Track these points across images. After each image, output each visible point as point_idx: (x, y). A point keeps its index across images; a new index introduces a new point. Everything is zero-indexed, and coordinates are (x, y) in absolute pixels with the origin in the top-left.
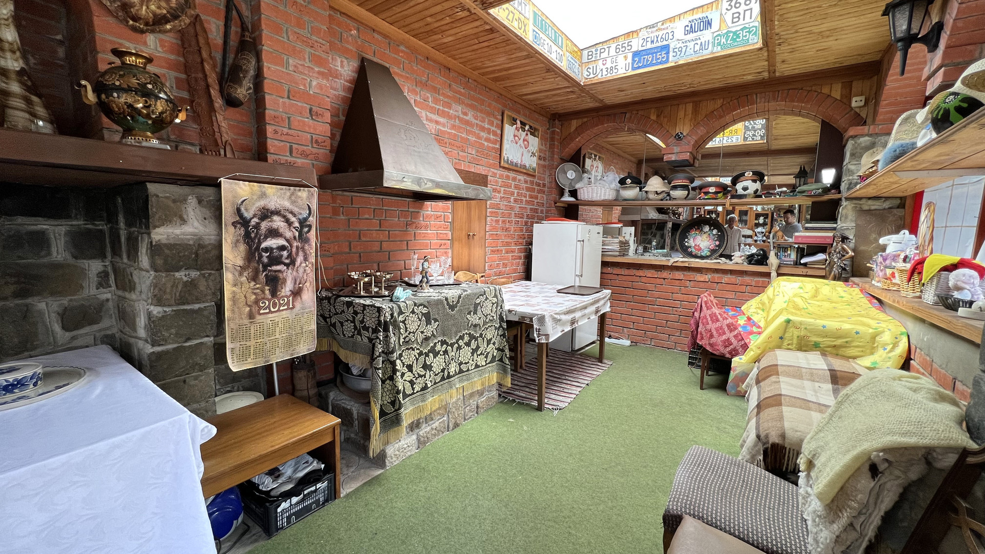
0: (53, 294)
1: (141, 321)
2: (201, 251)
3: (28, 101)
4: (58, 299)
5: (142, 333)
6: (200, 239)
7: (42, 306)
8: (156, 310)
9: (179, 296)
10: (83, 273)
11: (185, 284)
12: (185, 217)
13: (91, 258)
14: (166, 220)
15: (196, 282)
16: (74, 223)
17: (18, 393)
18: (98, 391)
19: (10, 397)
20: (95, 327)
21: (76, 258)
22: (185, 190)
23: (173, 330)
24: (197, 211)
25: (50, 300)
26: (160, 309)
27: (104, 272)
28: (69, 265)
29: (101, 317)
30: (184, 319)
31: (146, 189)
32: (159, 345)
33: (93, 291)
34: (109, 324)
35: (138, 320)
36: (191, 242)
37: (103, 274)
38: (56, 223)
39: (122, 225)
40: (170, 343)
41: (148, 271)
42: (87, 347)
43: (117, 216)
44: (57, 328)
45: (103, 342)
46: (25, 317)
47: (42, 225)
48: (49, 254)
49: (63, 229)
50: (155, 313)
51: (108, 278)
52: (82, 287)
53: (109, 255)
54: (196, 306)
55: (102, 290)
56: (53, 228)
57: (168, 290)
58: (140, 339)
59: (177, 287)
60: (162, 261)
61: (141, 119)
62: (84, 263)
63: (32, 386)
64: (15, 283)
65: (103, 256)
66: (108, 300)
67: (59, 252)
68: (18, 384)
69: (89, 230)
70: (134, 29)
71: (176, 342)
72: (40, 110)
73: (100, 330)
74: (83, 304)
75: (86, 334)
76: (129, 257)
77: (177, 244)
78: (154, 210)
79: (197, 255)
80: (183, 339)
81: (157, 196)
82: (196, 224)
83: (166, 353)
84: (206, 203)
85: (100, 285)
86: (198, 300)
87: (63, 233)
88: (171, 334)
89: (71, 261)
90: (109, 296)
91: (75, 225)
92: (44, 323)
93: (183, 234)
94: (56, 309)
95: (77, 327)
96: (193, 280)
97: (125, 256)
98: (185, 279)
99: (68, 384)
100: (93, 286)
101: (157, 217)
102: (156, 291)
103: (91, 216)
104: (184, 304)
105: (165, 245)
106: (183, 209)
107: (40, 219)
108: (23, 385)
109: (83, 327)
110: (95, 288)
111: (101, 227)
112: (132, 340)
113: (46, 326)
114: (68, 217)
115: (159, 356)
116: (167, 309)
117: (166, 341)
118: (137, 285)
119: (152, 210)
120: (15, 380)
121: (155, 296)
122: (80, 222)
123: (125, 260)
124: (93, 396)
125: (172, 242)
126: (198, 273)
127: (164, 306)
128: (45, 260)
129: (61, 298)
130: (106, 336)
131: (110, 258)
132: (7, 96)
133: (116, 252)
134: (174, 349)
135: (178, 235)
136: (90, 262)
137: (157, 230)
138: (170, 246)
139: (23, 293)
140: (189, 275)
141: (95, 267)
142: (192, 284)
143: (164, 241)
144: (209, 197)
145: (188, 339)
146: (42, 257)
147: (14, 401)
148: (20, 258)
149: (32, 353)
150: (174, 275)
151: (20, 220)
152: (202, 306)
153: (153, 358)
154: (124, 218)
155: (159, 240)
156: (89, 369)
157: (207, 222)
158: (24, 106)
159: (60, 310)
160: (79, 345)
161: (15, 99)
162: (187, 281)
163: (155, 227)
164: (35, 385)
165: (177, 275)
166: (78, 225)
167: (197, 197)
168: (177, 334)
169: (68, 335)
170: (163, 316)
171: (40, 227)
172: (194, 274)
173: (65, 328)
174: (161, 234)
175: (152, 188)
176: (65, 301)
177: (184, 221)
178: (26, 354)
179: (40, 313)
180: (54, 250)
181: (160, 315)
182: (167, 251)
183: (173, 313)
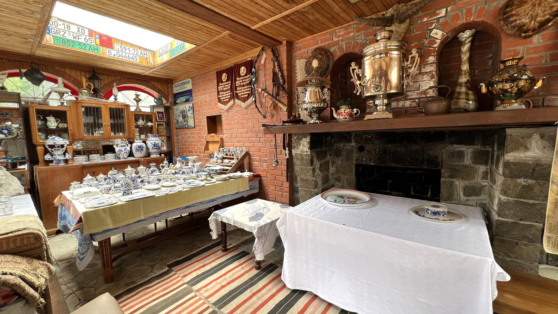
0: (463, 178)
1: (496, 201)
2: (537, 168)
3: (467, 94)
4: (464, 181)
5: (495, 207)
6: (538, 160)
7: (457, 183)
8: (503, 198)
9: (518, 192)
10: (476, 171)
11: (523, 187)
12: (529, 147)
13: (480, 164)
14: (516, 149)
15: (532, 187)
16: (476, 147)
17: (437, 217)
18: (462, 228)
19: (434, 217)
20: (478, 198)
21: (474, 163)
22: (531, 130)
23: (512, 211)
24: (539, 143)
25: (461, 181)
26: (506, 198)
27: (486, 171)
28: (470, 167)
29: (481, 194)
30: (520, 207)
31: (505, 132)
32: (502, 217)
33: (479, 180)
34: (483, 198)
35: (495, 200)
36: (531, 162)
37: (485, 173)
38: (468, 147)
39: (496, 149)
40: (509, 218)
41: (501, 176)
42: (473, 206)
43: (494, 144)
44: (461, 194)
45: (480, 206)
46: (451, 186)
47: (463, 148)
48: (464, 161)
49: (471, 150)
50: (502, 199)
51: (488, 175)
52: (475, 178)
53: (489, 163)
54: (532, 202)
55: (483, 180)
56: (467, 149)
57: (511, 188)
58: (494, 210)
59: (517, 187)
60: (508, 172)
61: (508, 94)
62: (477, 166)
63: (442, 216)
64: (450, 172)
65: (487, 164)
66: (486, 186)
67: (468, 160)
68: (437, 213)
69: (482, 151)
70: (525, 37)
71: (513, 219)
72: (471, 97)
73: (479, 200)
74: (474, 186)
75: (473, 200)
76: (495, 167)
77: (520, 163)
78: (508, 143)
79: (534, 170)
80: (518, 218)
81: (511, 135)
82: (537, 151)
83: (507, 223)
84: (547, 137)
85: (483, 178)
86: (532, 198)
87: (470, 152)
88: (510, 213)
89: (472, 165)
90: (486, 184)
91: (476, 148)
92: (457, 191)
93: (526, 157)
94: (463, 185)
95: (469, 196)
96: (529, 185)
97: (494, 165)
98: (524, 183)
99: (454, 220)
100: (480, 177)
101: (510, 147)
102: (504, 188)
103: (484, 144)
104: (521, 198)
105: (511, 162)
106: (528, 142)
107: (463, 145)
108: (439, 214)
109: (472, 196)
110: (480, 179)
111: (488, 149)
112: (492, 210)
113: (458, 192)
114: (474, 144)
115: (502, 223)
116: (510, 199)
117: (506, 216)
118: (497, 182)
119: (507, 143)
120: (437, 211)
121: (503, 190)
122: (478, 147)
123: (494, 167)
124: (459, 230)
125: (517, 161)
126: (534, 181)
127: (508, 196)
128: (462, 163)
129: (465, 181)
130: (482, 203)
131: (490, 165)
132: (460, 94)
133: (492, 163)
134: (512, 222)
135: (522, 158)
136: (480, 166)
137: (508, 154)
138: (515, 164)
139: (451, 176)
140: (527, 181)
141: (482, 168)
142: (529, 188)
143: (511, 161)
144: (551, 133)
145: (521, 220)
146: (461, 162)
147: (435, 219)
148: (453, 162)
149: (451, 202)
150: (516, 181)
151: (455, 146)
152: (536, 202)
153: (499, 223)
154: (497, 146)
155: (509, 160)
156: (465, 216)
157: (546, 149)
158: (465, 97)
159: (464, 186)
160: (469, 204)
161: (462, 95)
162: (525, 185)
163: (507, 152)
164: (443, 215)
165: (519, 180)
166: (478, 148)
167: (540, 134)
168: (514, 214)
169: (465, 198)
170: (507, 202)
171: (462, 149)
172: (530, 181)
173: (464, 195)
174: (510, 157)
175: (508, 131)
176: (467, 183)
177: (527, 149)
178: (449, 201)
179: (456, 186)
180: (466, 159)
181: (505, 201)
182: (512, 166)
183: (514, 202)
